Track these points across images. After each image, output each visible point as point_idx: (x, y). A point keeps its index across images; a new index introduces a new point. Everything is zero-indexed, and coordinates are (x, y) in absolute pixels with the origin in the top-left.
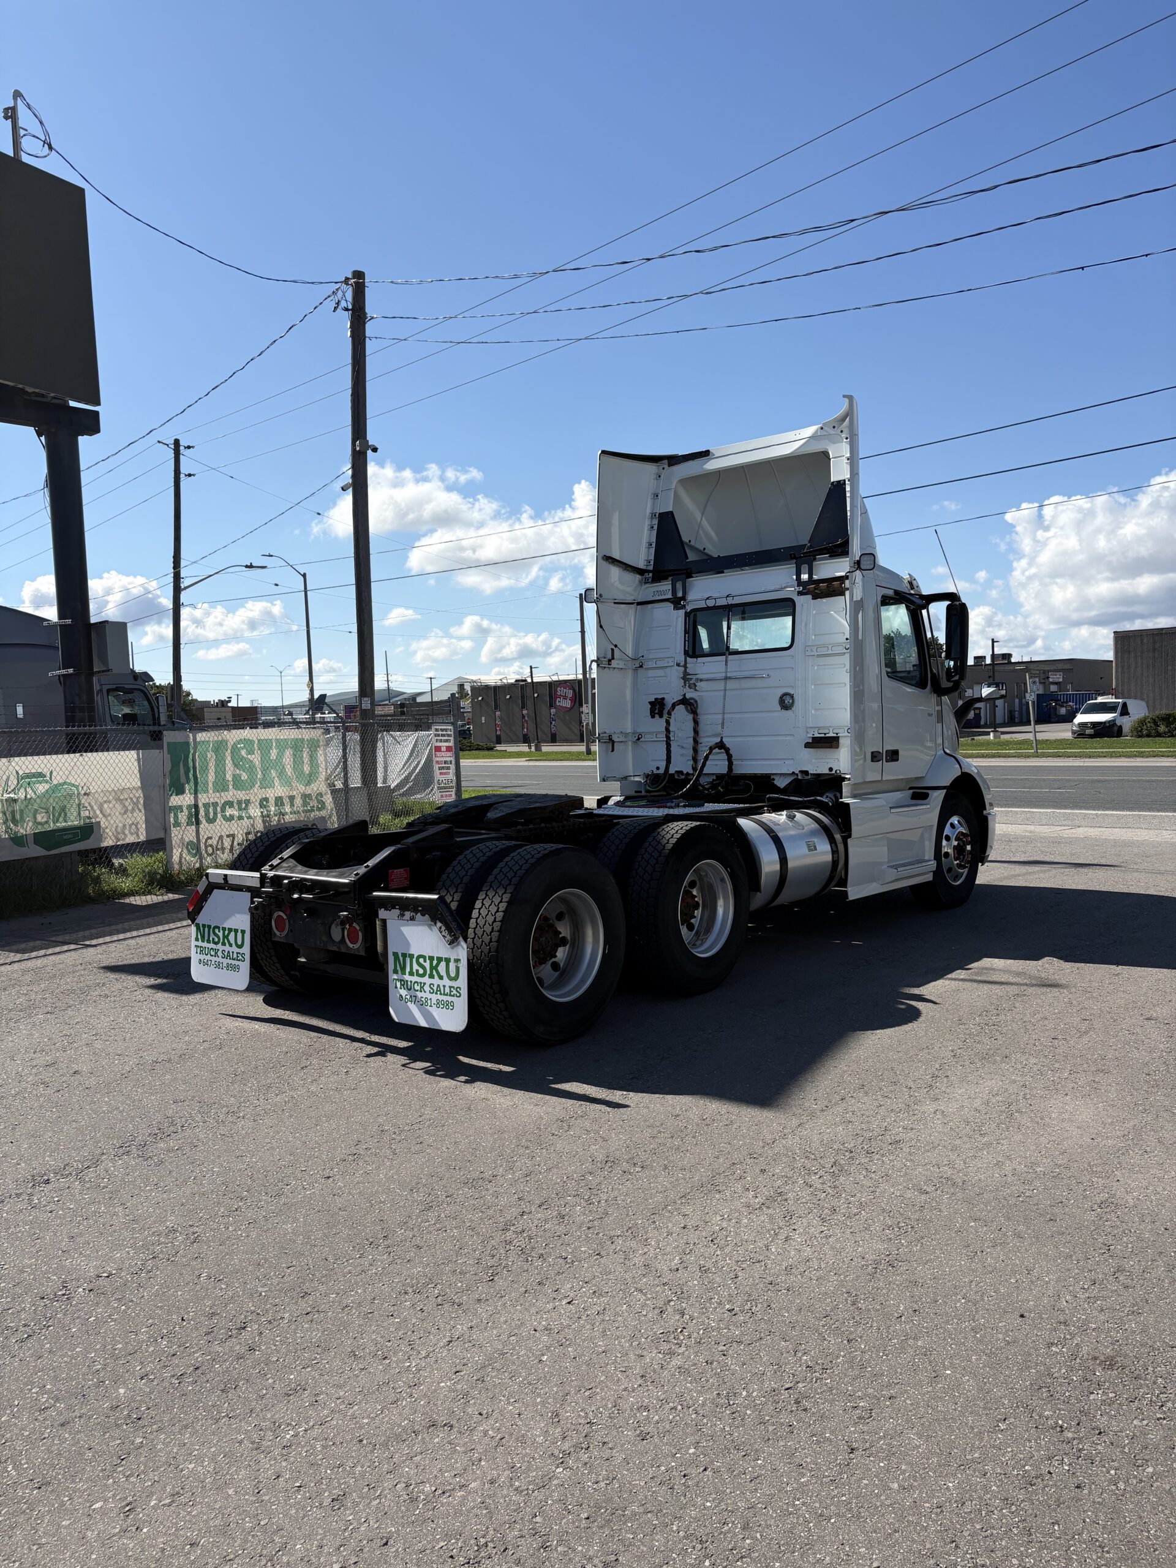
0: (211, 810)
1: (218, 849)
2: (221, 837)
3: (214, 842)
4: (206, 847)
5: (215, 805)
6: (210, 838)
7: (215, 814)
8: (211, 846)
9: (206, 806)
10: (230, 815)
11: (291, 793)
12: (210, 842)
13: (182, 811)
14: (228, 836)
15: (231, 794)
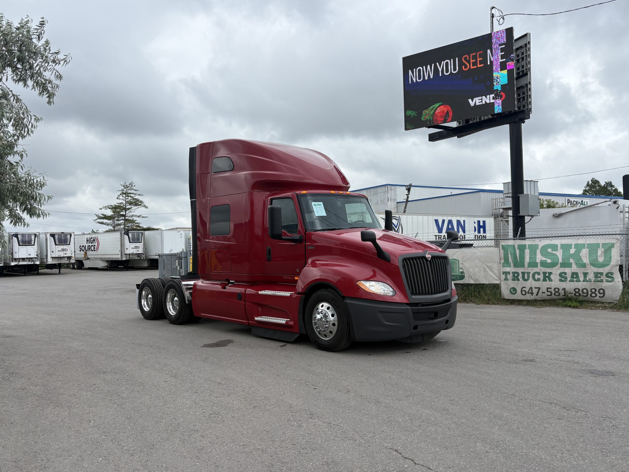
0: (526, 275)
1: (528, 293)
2: (531, 288)
3: (527, 290)
4: (522, 291)
5: (528, 273)
6: (525, 287)
7: (528, 277)
8: (525, 291)
9: (523, 273)
10: (538, 278)
11: (586, 271)
12: (524, 289)
13: (509, 274)
14: (535, 288)
15: (540, 269)
